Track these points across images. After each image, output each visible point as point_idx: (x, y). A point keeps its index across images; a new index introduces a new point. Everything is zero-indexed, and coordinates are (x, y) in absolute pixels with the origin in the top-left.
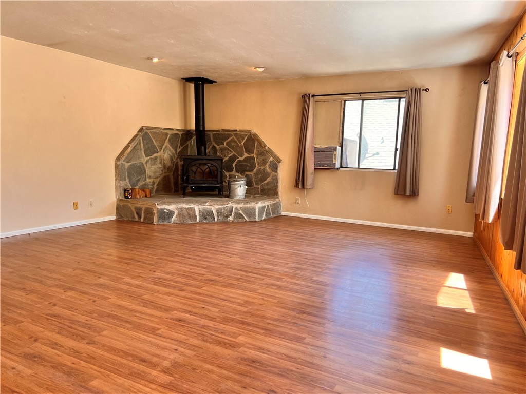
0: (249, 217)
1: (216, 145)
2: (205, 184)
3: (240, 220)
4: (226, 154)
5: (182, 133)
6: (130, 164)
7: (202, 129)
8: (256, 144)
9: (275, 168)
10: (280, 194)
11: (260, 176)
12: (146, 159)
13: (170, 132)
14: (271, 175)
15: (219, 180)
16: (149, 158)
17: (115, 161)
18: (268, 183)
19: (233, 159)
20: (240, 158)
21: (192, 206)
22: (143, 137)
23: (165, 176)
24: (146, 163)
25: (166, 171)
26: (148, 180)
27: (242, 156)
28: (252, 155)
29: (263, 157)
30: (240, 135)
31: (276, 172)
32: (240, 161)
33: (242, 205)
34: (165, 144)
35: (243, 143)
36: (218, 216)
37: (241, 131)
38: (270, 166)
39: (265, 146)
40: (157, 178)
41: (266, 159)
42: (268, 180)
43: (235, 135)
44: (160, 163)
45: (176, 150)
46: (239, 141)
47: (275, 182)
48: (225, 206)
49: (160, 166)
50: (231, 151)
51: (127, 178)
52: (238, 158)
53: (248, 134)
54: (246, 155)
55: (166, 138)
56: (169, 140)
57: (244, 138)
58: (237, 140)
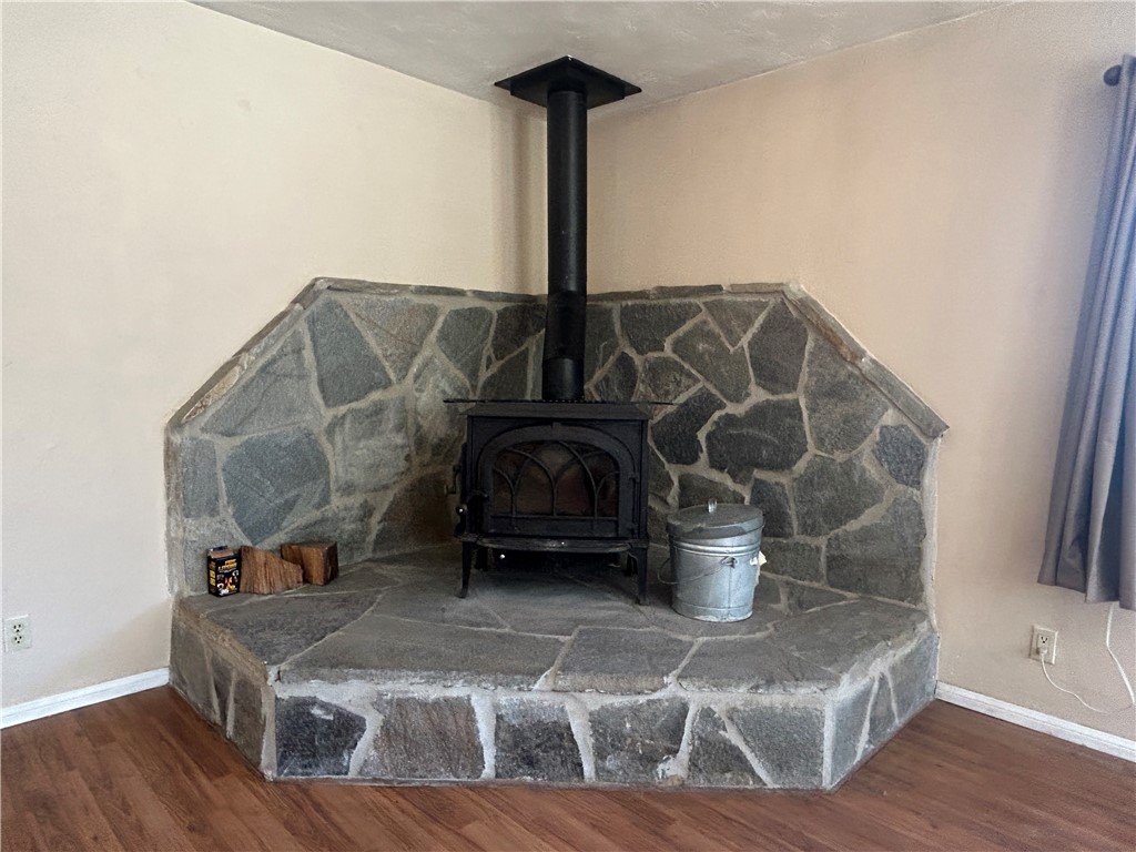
0: (780, 765)
1: (632, 353)
2: (559, 538)
3: (727, 781)
4: (672, 387)
5: (501, 306)
6: (238, 441)
7: (573, 287)
8: (810, 346)
9: (908, 459)
10: (930, 592)
11: (824, 495)
12: (329, 414)
13: (447, 305)
14: (888, 497)
15: (626, 522)
16: (343, 409)
17: (166, 430)
18: (866, 535)
19: (697, 412)
20: (732, 409)
21: (458, 691)
22: (312, 322)
23: (421, 480)
24: (330, 431)
25: (427, 456)
26: (336, 501)
27: (737, 400)
28: (789, 396)
29: (842, 409)
30: (734, 306)
31: (918, 484)
32: (730, 420)
33: (737, 696)
34: (426, 352)
35: (745, 341)
36: (600, 754)
37: (737, 290)
38: (881, 452)
39: (858, 354)
40: (386, 487)
41: (859, 418)
42: (869, 517)
43: (710, 307)
44: (400, 427)
45: (473, 375)
46: (729, 332)
47: (908, 532)
48: (642, 699)
49: (399, 440)
50: (689, 375)
51: (224, 500)
52: (721, 406)
53: (772, 301)
54: (758, 395)
55: (431, 327)
56: (444, 337)
57: (749, 321)
58: (717, 330)
